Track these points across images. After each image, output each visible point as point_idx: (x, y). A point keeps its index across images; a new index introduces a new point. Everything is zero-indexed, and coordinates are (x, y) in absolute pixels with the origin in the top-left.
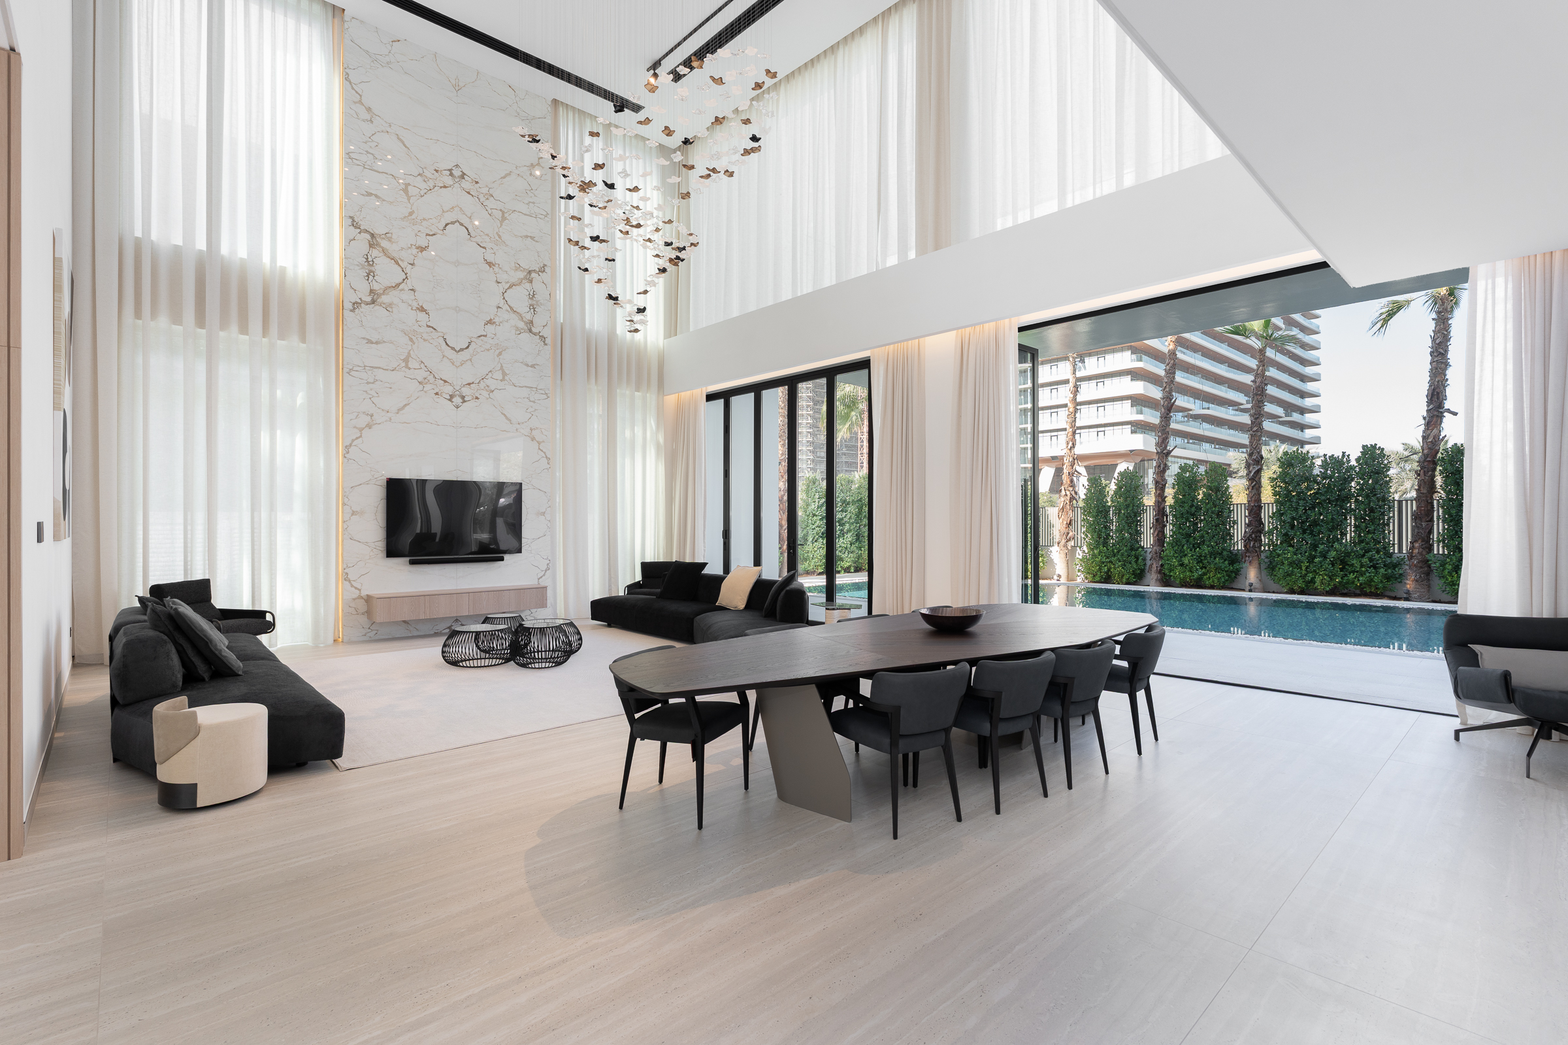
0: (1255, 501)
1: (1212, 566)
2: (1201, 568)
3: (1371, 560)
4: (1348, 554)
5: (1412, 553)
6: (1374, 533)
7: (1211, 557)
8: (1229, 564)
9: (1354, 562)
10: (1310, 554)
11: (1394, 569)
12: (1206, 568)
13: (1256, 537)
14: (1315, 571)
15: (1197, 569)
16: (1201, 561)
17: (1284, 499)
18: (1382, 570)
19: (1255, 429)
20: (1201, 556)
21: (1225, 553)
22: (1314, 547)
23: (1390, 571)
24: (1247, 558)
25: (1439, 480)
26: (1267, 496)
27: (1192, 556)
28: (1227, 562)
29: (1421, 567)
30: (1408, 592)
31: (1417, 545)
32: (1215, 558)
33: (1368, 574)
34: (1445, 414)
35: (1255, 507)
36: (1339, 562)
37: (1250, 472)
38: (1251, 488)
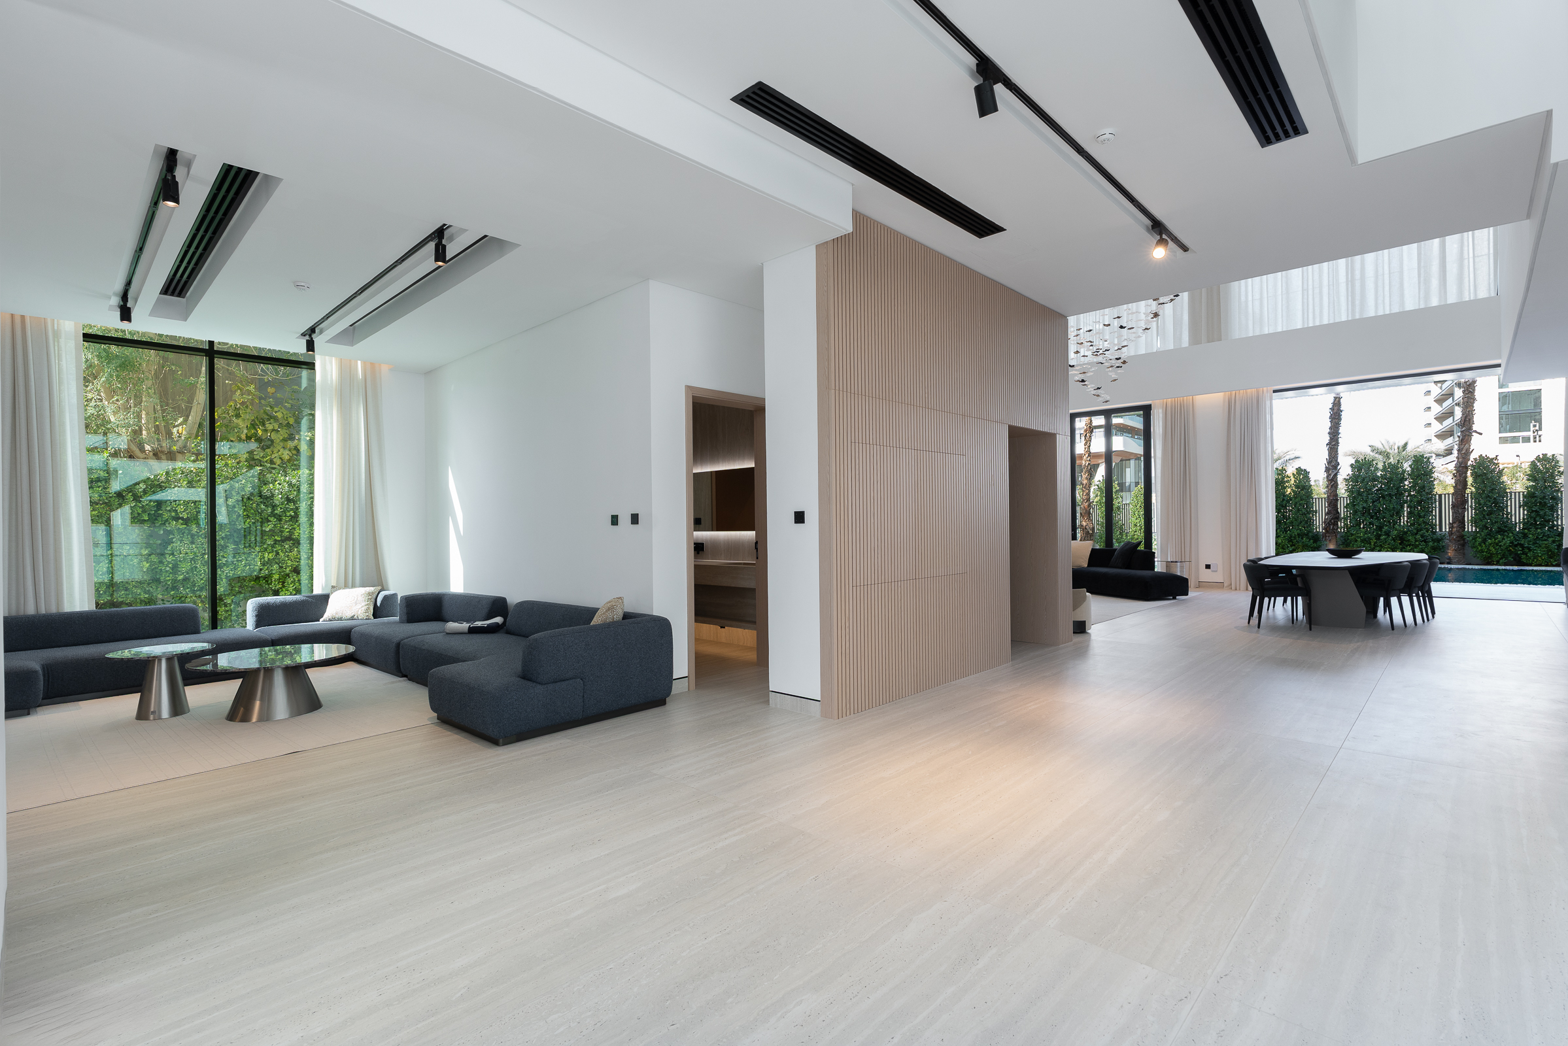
0: (1334, 496)
1: (1300, 544)
2: (1291, 546)
4: (1406, 533)
5: (1452, 530)
6: (1424, 517)
7: (1299, 537)
8: (1314, 542)
9: (1410, 538)
10: (1377, 533)
11: (1439, 542)
12: (1294, 545)
13: (1334, 522)
14: (1381, 545)
15: (1288, 547)
16: (1291, 541)
17: (1355, 494)
18: (1431, 544)
19: (1333, 443)
20: (1291, 537)
21: (1310, 534)
22: (1380, 528)
23: (1436, 544)
24: (1327, 538)
25: (1470, 480)
26: (1342, 490)
27: (1284, 537)
28: (1312, 541)
29: (1459, 541)
30: (1449, 558)
31: (1455, 525)
32: (1302, 539)
33: (1420, 547)
34: (1474, 434)
35: (1333, 500)
36: (1398, 539)
37: (1330, 475)
38: (1330, 486)
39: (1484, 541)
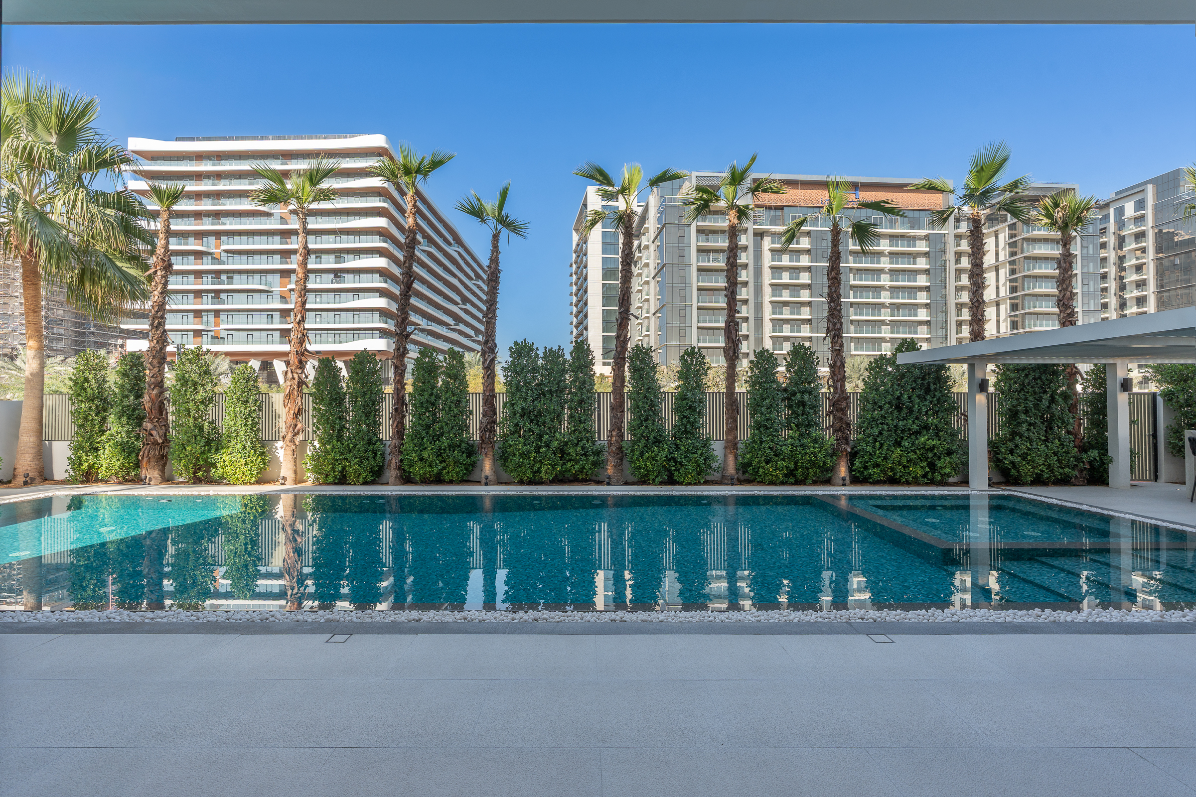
0: (490, 390)
1: (451, 460)
2: (441, 462)
3: (583, 448)
4: (566, 443)
5: (611, 440)
6: (585, 423)
7: (450, 450)
8: (467, 457)
9: (571, 451)
10: (537, 444)
11: (598, 456)
12: (444, 461)
13: (491, 427)
14: (541, 461)
15: (437, 464)
16: (440, 455)
17: (514, 388)
18: (591, 458)
19: (490, 316)
20: (440, 449)
21: (463, 445)
22: (540, 437)
23: (596, 458)
24: (483, 450)
25: (627, 374)
26: (500, 386)
27: (432, 449)
28: (465, 455)
29: (618, 454)
30: (609, 478)
31: (614, 433)
32: (454, 451)
33: (581, 462)
34: (631, 317)
35: (489, 397)
36: (559, 451)
37: (486, 360)
38: (486, 377)
39: (642, 454)
